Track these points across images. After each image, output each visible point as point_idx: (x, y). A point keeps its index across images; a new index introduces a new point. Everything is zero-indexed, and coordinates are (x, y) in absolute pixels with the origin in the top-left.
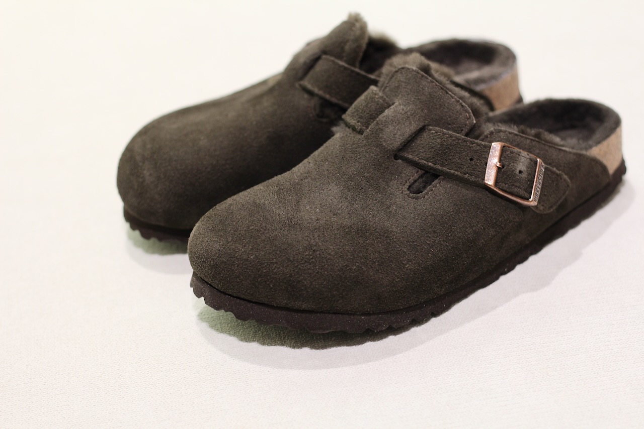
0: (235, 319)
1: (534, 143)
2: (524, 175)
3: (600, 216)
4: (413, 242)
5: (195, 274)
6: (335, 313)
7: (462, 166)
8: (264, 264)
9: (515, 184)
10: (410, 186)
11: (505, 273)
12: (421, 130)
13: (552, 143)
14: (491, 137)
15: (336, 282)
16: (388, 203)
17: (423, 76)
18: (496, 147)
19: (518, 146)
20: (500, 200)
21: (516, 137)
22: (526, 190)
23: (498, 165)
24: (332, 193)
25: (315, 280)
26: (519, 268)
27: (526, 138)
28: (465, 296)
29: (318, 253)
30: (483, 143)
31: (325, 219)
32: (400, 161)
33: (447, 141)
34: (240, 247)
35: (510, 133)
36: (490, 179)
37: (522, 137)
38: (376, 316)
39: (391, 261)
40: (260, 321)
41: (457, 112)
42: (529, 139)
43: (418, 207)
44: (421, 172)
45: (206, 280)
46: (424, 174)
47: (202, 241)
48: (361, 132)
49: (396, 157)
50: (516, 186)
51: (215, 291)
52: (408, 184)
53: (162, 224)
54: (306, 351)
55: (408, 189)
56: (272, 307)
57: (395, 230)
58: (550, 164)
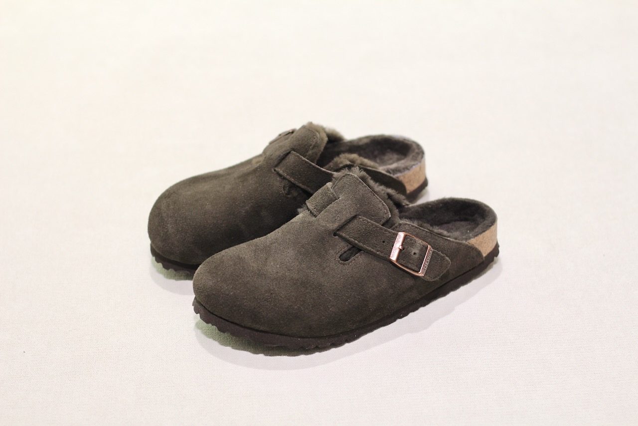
0: (217, 331)
1: (428, 234)
2: (417, 256)
3: (475, 283)
4: (337, 294)
5: (195, 298)
6: (281, 335)
7: (377, 246)
8: (238, 298)
9: (410, 261)
10: (341, 255)
11: (401, 318)
12: (354, 217)
13: (441, 235)
14: (399, 228)
15: (283, 315)
16: (325, 266)
17: (360, 182)
18: (401, 236)
19: (417, 236)
20: (399, 271)
21: (416, 229)
22: (417, 266)
23: (401, 247)
24: (290, 254)
25: (270, 313)
26: (411, 315)
27: (423, 230)
28: (371, 330)
29: (274, 295)
30: (393, 232)
31: (282, 273)
32: (337, 237)
33: (370, 227)
34: (225, 286)
35: (412, 226)
36: (394, 256)
37: (420, 229)
38: (308, 339)
39: (321, 305)
40: (233, 334)
41: (379, 208)
42: (425, 231)
43: (344, 271)
44: (350, 246)
45: (202, 303)
46: (352, 248)
47: (202, 278)
48: (315, 216)
49: (335, 235)
50: (410, 263)
51: (207, 311)
52: (340, 254)
53: (178, 260)
54: (261, 356)
55: (340, 257)
56: (242, 326)
57: (326, 284)
58: (437, 249)
